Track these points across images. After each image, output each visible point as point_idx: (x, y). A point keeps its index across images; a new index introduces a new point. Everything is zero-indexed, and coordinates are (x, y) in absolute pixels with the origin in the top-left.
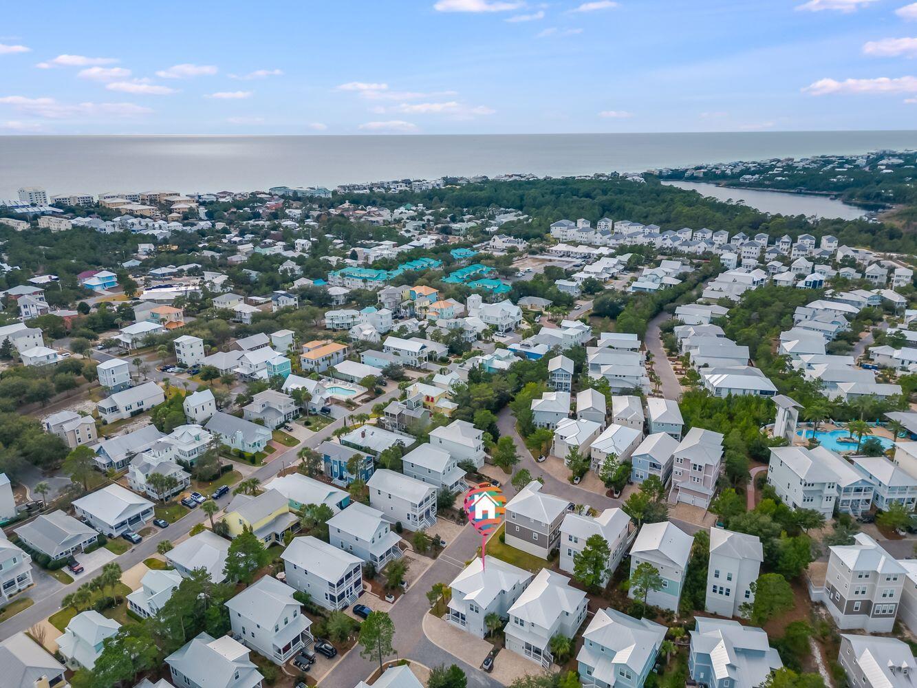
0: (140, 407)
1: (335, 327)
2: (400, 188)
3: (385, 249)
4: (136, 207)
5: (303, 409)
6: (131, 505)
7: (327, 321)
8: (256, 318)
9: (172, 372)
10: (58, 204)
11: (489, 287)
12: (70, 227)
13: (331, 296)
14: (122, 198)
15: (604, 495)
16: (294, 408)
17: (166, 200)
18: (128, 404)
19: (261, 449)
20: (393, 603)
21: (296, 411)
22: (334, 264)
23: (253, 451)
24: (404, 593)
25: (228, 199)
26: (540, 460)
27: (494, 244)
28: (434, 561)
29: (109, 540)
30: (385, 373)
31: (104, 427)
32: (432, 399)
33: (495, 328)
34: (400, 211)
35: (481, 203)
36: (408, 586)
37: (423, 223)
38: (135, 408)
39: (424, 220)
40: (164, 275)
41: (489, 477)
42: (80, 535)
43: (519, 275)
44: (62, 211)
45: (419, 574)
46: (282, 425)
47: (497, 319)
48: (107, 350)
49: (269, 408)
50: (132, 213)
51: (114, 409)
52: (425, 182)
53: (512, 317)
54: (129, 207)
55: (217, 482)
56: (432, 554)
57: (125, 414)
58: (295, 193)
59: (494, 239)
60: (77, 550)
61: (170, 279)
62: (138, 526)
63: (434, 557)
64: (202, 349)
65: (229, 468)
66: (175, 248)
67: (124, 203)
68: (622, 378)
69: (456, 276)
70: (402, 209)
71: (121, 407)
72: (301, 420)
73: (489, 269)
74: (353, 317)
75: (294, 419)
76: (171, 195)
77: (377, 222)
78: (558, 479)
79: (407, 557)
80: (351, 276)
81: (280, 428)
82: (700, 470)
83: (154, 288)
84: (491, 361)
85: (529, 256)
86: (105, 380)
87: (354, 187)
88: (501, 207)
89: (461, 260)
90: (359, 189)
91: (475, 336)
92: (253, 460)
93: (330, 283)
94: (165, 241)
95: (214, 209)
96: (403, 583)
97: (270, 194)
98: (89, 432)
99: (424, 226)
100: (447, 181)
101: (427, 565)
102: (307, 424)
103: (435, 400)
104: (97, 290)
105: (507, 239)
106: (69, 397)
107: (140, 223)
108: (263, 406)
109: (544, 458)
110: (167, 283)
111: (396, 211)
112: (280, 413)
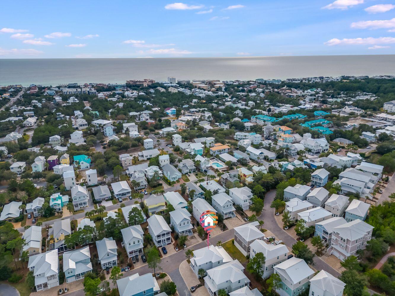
0: (151, 157)
1: (238, 139)
2: (316, 81)
3: (285, 108)
4: (203, 85)
5: (198, 169)
6: (123, 189)
7: (235, 136)
8: (210, 131)
9: (169, 147)
10: (179, 83)
11: (321, 131)
12: (177, 92)
13: (245, 126)
14: (200, 82)
15: (296, 239)
16: (194, 167)
17: (214, 83)
18: (146, 155)
19: (175, 180)
20: (177, 251)
21: (195, 169)
22: (258, 113)
23: (172, 181)
24: (183, 249)
25: (237, 83)
26: (277, 214)
27: (345, 110)
28: (203, 241)
29: (114, 199)
30: (238, 161)
31: (138, 161)
32: (246, 175)
33: (310, 151)
34: (307, 91)
35: (354, 89)
36: (187, 247)
37: (315, 97)
38: (149, 157)
39: (316, 96)
40: (193, 111)
41: (247, 215)
42: (106, 195)
43: (347, 127)
44: (178, 85)
45: (193, 244)
46: (187, 173)
47: (312, 147)
48: (155, 136)
49: (185, 166)
50: (199, 88)
51: (142, 156)
52: (332, 78)
53: (321, 147)
54: (199, 85)
55: (155, 188)
56: (204, 238)
57: (145, 159)
58: (265, 81)
59: (346, 108)
60: (104, 199)
61: (194, 113)
62: (124, 197)
63: (203, 240)
64: (181, 140)
65: (161, 185)
66: (204, 101)
67: (199, 84)
68: (351, 186)
69: (308, 124)
70: (309, 91)
71: (144, 155)
72: (196, 173)
73: (328, 122)
74: (246, 136)
75: (193, 172)
76: (217, 81)
77: (293, 96)
78: (279, 225)
79: (194, 236)
80: (260, 119)
81: (186, 174)
82: (344, 241)
83: (187, 116)
84: (287, 165)
85: (361, 118)
86: (146, 146)
87: (294, 80)
88: (364, 92)
89: (318, 116)
90: (296, 81)
91: (296, 153)
92: (170, 184)
93: (251, 121)
94: (203, 99)
95: (229, 87)
96: (185, 245)
97: (255, 82)
98: (129, 162)
99: (314, 99)
100: (344, 78)
101: (199, 242)
102: (197, 175)
103: (247, 177)
104: (169, 114)
105: (354, 108)
106: (135, 149)
107: (199, 91)
108: (184, 164)
109: (278, 214)
110: (193, 114)
111: (305, 91)
112: (188, 168)
